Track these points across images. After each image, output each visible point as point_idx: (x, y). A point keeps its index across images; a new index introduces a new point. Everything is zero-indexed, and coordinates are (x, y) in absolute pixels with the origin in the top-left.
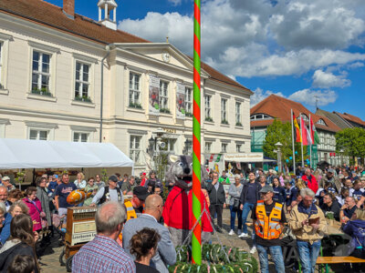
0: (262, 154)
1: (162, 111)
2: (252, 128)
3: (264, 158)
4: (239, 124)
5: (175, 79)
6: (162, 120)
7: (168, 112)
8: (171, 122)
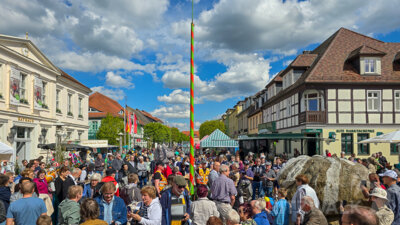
0: (107, 141)
1: (21, 101)
2: (90, 119)
3: (109, 144)
4: (80, 116)
5: (32, 73)
6: (22, 110)
7: (26, 103)
8: (28, 111)
